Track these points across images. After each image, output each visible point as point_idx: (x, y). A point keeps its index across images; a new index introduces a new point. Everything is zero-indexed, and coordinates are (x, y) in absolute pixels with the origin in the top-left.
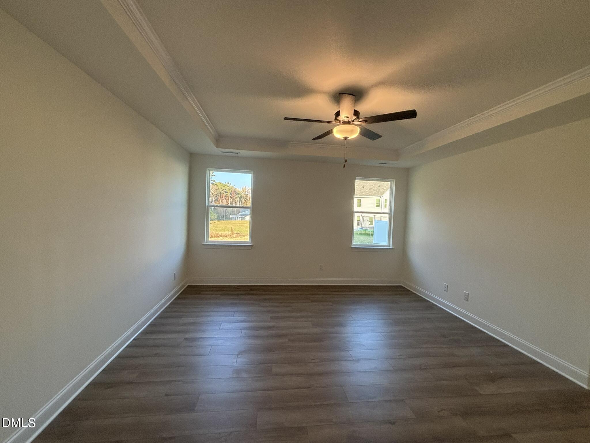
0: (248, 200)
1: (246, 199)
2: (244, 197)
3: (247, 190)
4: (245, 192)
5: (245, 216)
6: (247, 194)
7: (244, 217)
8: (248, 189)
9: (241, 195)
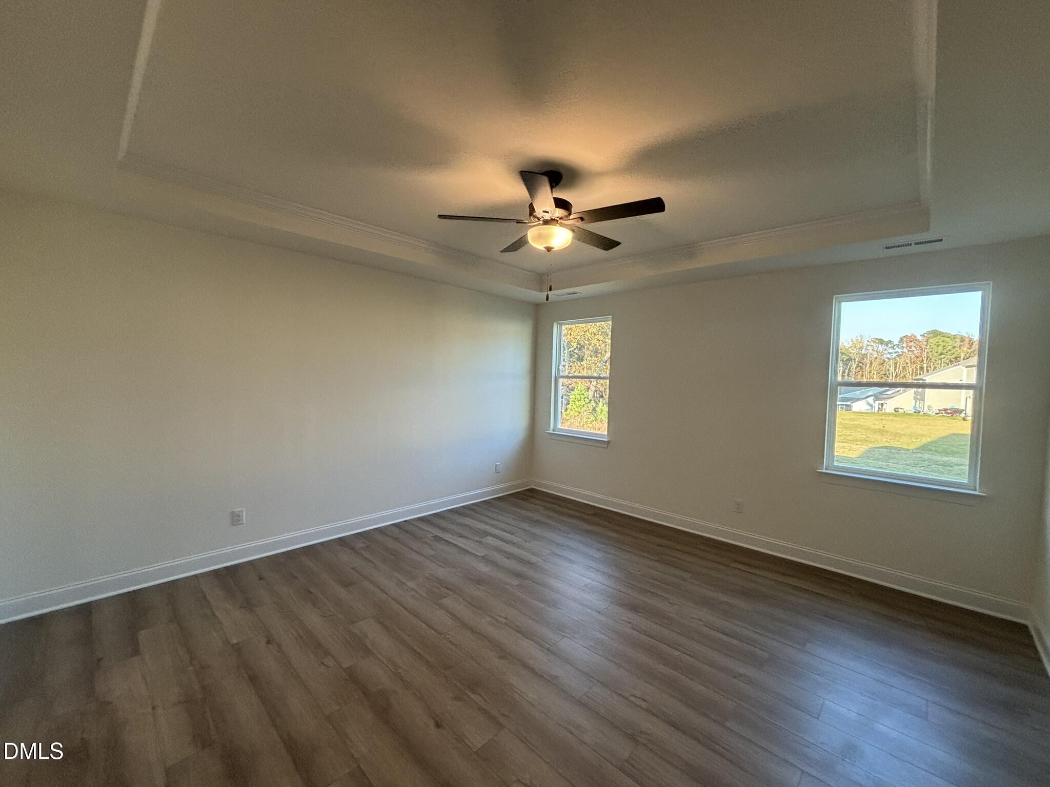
0: (868, 365)
1: (863, 364)
2: (857, 360)
3: (865, 343)
4: (861, 348)
5: (851, 401)
6: (863, 352)
7: (849, 403)
8: (868, 341)
9: (848, 356)
